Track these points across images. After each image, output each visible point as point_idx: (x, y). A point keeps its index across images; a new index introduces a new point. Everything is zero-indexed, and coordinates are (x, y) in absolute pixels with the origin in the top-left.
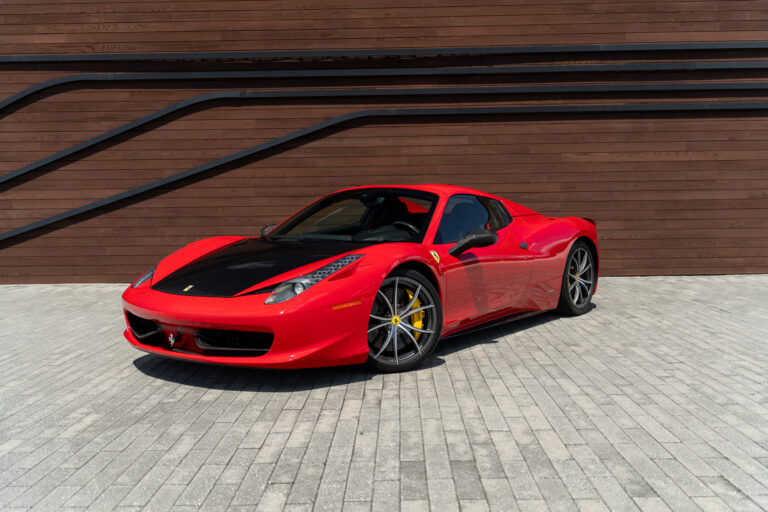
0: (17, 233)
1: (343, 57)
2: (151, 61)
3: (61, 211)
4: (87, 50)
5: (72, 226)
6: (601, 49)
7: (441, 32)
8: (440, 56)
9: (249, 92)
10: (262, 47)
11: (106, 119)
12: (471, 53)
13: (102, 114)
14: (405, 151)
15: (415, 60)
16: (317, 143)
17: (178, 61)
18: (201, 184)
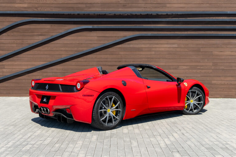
0: (6, 77)
1: (131, 14)
2: (58, 14)
3: (23, 69)
4: (35, 9)
5: (27, 75)
6: (228, 13)
7: (168, 5)
8: (167, 14)
9: (96, 26)
10: (100, 10)
11: (41, 35)
12: (179, 13)
13: (39, 33)
14: (153, 49)
15: (158, 16)
16: (120, 46)
17: (69, 14)
18: (76, 60)
